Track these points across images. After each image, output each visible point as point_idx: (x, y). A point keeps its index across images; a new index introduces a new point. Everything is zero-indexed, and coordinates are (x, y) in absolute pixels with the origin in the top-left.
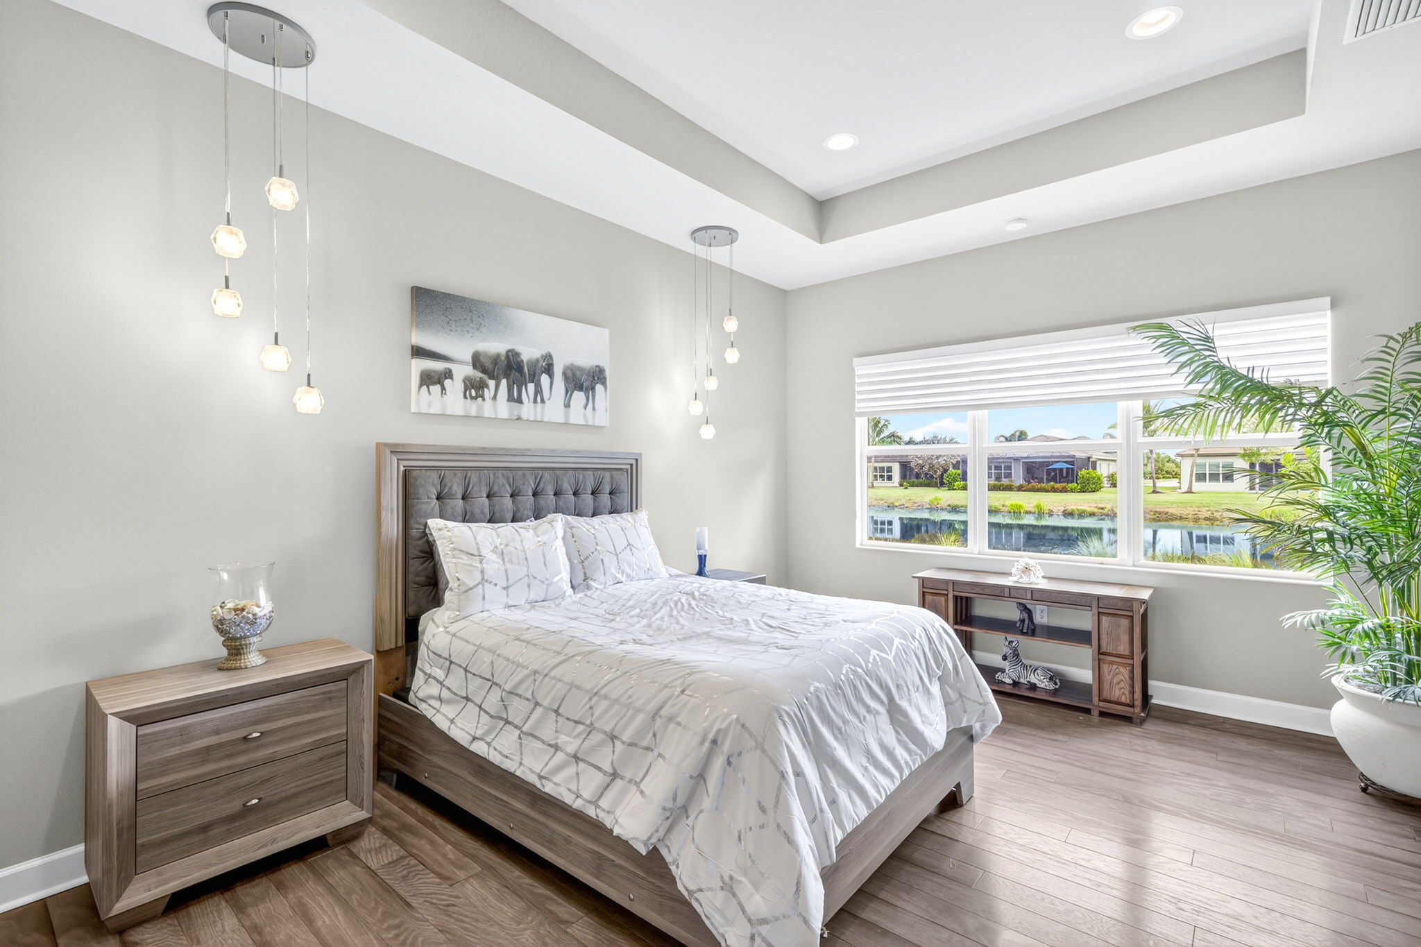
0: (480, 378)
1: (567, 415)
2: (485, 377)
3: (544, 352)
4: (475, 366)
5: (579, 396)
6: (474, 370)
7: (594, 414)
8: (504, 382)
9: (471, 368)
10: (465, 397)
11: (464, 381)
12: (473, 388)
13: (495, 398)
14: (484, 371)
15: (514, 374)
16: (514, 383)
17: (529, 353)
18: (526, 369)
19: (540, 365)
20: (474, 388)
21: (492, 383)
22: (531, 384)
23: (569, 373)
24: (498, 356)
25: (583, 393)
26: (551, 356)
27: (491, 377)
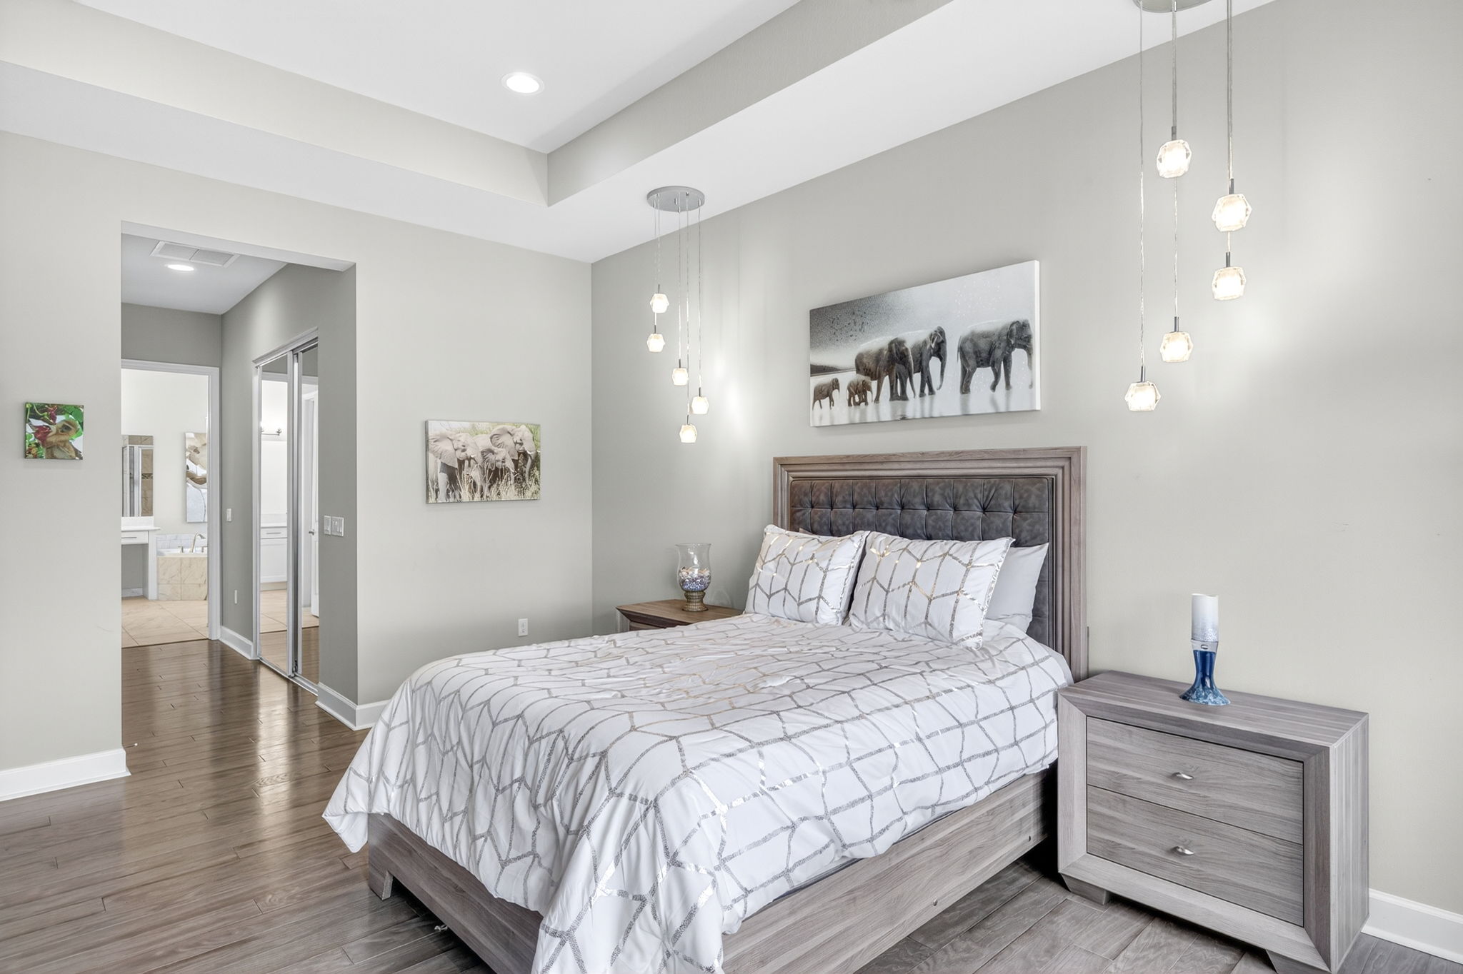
0: (864, 381)
1: (964, 405)
2: (867, 379)
3: (932, 329)
4: (858, 371)
5: (983, 376)
6: (858, 375)
7: (1008, 396)
8: (886, 380)
9: (855, 372)
10: (850, 404)
11: (849, 389)
12: (856, 393)
13: (877, 400)
14: (867, 374)
15: (898, 367)
16: (897, 377)
17: (913, 336)
18: (911, 359)
19: (928, 347)
20: (859, 392)
21: (874, 384)
22: (916, 374)
23: (969, 347)
24: (881, 351)
25: (990, 368)
26: (942, 332)
27: (873, 379)
